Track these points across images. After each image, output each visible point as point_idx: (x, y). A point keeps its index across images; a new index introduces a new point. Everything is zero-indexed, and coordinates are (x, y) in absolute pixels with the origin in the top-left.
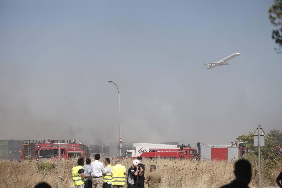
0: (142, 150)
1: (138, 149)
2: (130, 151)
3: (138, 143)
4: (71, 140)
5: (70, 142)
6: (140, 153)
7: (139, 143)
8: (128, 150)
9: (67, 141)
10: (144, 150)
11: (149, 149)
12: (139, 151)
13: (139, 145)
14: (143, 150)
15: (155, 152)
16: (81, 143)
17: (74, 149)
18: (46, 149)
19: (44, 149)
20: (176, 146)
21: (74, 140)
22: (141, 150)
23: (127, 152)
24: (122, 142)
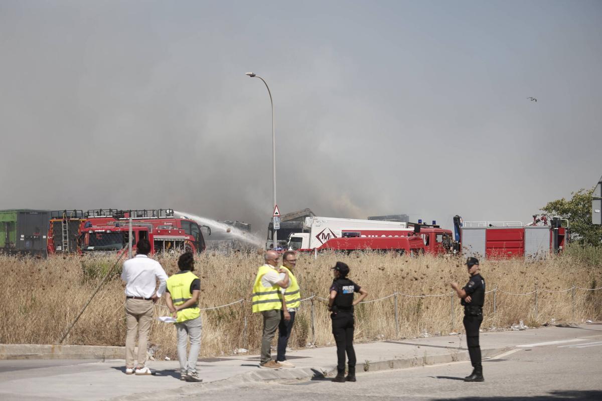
0: (326, 234)
1: (315, 232)
2: (297, 235)
3: (316, 218)
4: (161, 210)
5: (160, 214)
6: (320, 240)
7: (319, 218)
8: (293, 233)
9: (152, 212)
10: (331, 234)
11: (341, 232)
12: (318, 237)
13: (318, 222)
14: (329, 234)
15: (357, 238)
16: (184, 218)
17: (168, 231)
18: (104, 231)
19: (100, 231)
20: (404, 225)
21: (170, 210)
22: (323, 234)
23: (290, 238)
24: (279, 215)
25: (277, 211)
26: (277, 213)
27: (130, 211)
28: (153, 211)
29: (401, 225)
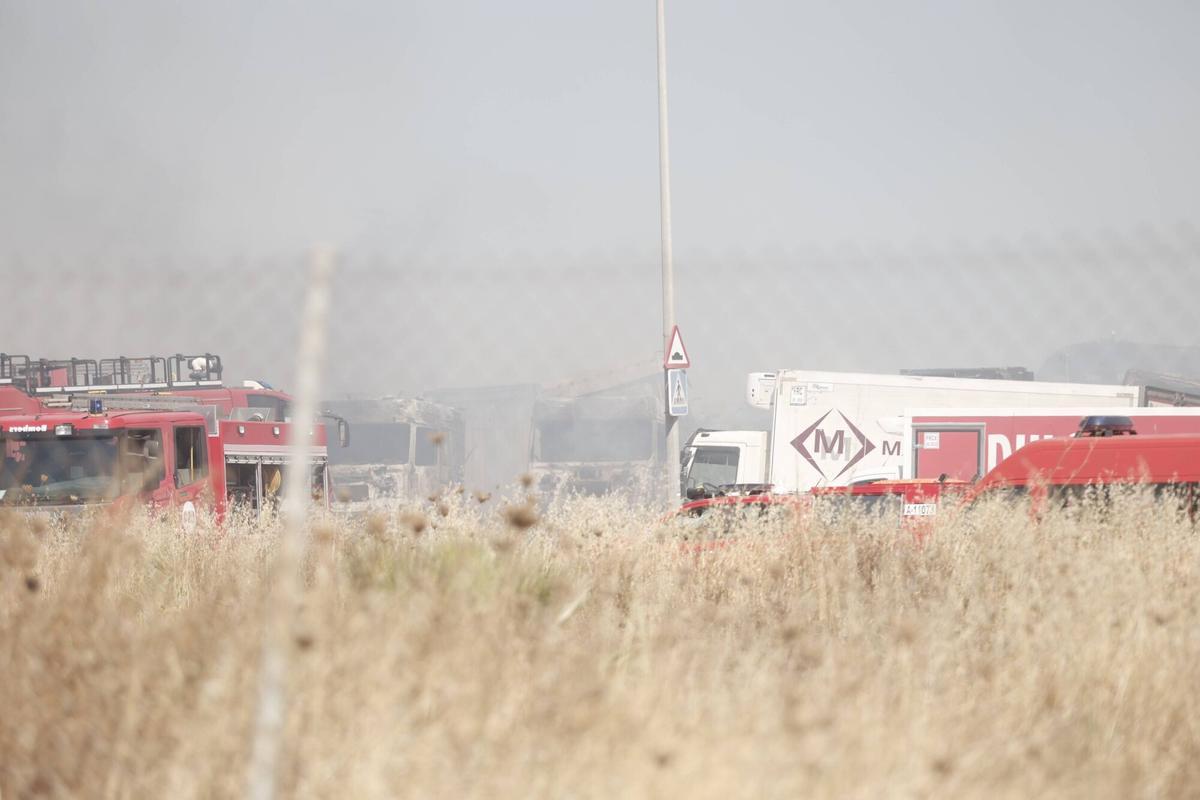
0: (830, 434)
1: (788, 426)
2: (718, 439)
3: (789, 374)
4: (179, 358)
5: (174, 375)
6: (806, 455)
7: (802, 376)
8: (705, 433)
10: (849, 434)
12: (798, 444)
13: (798, 390)
14: (840, 434)
16: (257, 387)
20: (1130, 396)
22: (820, 434)
23: (693, 450)
24: (684, 361)
25: (677, 348)
26: (677, 356)
27: (75, 362)
28: (153, 361)
29: (1119, 396)
